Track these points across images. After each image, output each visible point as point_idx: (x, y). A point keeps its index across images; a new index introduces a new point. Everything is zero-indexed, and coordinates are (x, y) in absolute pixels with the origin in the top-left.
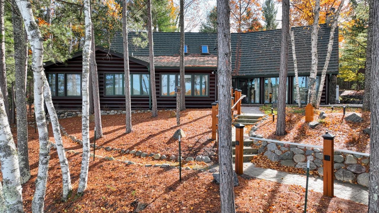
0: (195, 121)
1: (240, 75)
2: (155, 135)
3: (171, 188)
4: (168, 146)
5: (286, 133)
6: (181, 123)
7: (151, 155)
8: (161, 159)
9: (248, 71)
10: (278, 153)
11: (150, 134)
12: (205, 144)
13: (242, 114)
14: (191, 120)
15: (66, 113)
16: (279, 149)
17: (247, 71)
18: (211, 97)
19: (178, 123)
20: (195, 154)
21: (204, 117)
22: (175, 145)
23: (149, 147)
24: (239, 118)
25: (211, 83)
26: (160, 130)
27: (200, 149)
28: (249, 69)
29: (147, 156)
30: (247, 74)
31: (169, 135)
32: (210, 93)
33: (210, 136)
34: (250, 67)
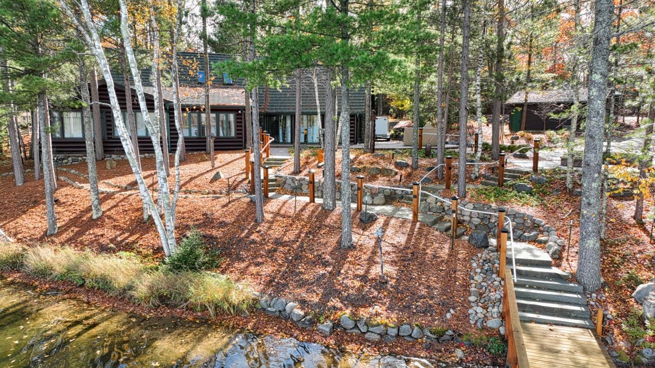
0: (227, 164)
1: (269, 111)
2: (195, 178)
3: (224, 206)
4: (211, 185)
5: (300, 172)
6: (216, 166)
7: (200, 192)
8: (208, 193)
9: (278, 108)
10: (293, 185)
11: (190, 177)
12: (241, 182)
13: (270, 157)
14: (223, 164)
15: (70, 159)
16: (294, 182)
17: (276, 107)
18: (238, 138)
19: (213, 166)
20: (235, 189)
21: (235, 160)
22: (216, 184)
23: (195, 186)
24: (267, 160)
25: (237, 122)
26: (197, 173)
27: (237, 185)
28: (280, 104)
29: (196, 192)
30: (277, 111)
31: (210, 176)
32: (238, 134)
33: (244, 176)
34: (280, 102)
